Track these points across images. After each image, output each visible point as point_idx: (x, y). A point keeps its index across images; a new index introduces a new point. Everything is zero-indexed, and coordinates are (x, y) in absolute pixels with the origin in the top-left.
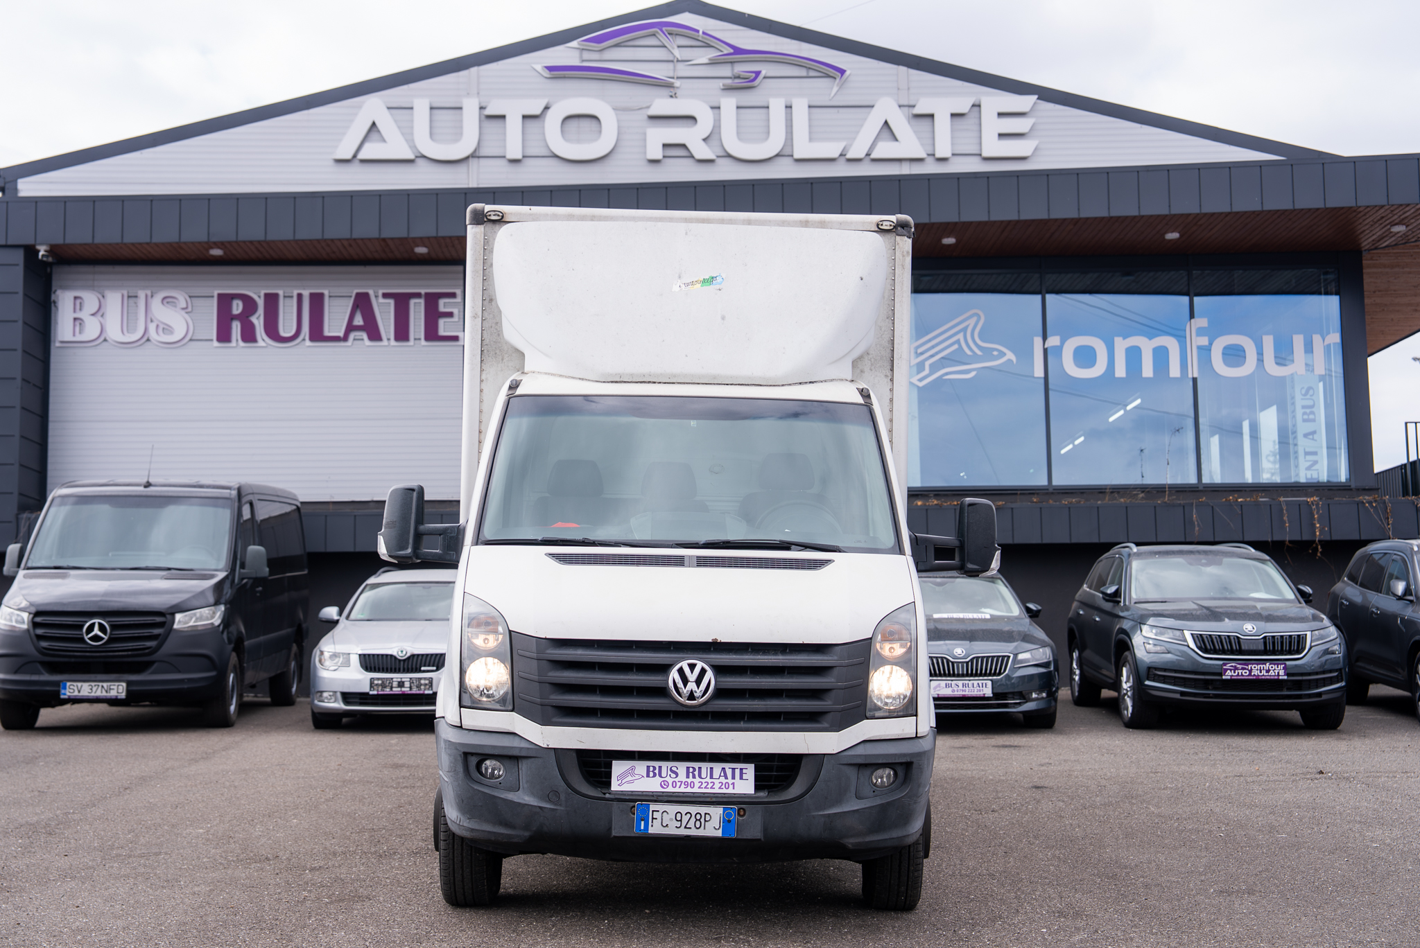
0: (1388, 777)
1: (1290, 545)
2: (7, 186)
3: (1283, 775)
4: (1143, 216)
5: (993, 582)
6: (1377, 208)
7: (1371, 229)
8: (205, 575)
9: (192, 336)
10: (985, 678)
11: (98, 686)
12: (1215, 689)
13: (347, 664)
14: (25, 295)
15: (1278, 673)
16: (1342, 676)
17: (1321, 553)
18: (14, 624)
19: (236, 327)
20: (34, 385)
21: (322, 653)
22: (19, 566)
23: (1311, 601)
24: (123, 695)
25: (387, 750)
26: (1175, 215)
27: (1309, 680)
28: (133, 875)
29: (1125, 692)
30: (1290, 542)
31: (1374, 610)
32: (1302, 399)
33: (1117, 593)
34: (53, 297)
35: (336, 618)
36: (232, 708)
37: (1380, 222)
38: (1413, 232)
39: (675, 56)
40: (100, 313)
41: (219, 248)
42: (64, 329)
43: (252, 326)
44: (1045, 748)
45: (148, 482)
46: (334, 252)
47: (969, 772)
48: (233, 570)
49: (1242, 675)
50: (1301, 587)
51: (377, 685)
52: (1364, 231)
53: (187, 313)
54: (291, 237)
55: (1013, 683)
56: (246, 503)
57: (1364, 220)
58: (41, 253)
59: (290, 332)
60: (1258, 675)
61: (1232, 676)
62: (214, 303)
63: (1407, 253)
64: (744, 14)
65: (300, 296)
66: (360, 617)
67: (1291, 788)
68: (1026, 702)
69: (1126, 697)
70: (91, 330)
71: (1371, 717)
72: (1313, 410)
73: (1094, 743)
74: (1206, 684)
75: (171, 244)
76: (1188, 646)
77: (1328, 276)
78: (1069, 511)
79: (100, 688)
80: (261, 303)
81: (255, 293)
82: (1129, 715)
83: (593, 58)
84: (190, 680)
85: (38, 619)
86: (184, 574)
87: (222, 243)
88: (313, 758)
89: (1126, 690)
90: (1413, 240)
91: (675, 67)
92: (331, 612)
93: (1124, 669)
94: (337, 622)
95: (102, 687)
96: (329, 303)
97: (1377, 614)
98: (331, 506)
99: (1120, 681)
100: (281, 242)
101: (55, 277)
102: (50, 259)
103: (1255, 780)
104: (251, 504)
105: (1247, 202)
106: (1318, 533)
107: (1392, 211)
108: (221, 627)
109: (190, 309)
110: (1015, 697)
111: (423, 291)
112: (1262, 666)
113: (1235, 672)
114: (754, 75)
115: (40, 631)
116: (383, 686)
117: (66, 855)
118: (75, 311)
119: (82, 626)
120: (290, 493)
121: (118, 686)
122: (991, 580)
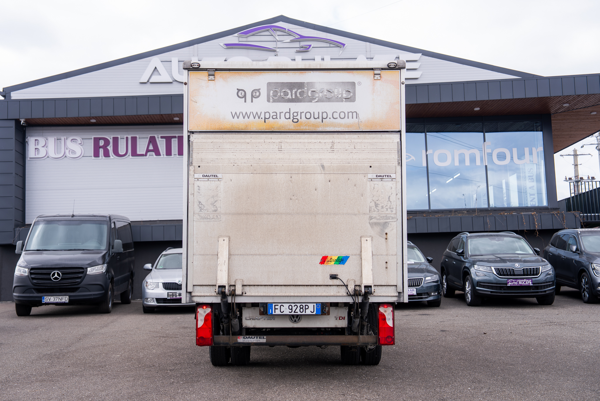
0: (579, 324)
1: (526, 232)
2: (7, 95)
3: (538, 324)
4: (466, 101)
5: (413, 249)
6: (558, 97)
7: (555, 105)
8: (98, 252)
9: (83, 155)
10: (414, 287)
11: (57, 298)
12: (504, 290)
13: (158, 286)
14: (16, 139)
15: (529, 283)
16: (554, 284)
17: (538, 234)
18: (22, 273)
19: (101, 151)
20: (20, 176)
21: (147, 282)
22: (22, 250)
23: (539, 254)
24: (67, 301)
25: (178, 321)
26: (479, 101)
27: (541, 286)
28: (100, 374)
29: (467, 292)
30: (526, 230)
31: (563, 257)
32: (528, 173)
33: (463, 253)
34: (26, 140)
35: (151, 268)
36: (110, 305)
37: (559, 102)
38: (572, 106)
39: (276, 39)
40: (46, 146)
41: (94, 119)
42: (31, 152)
43: (108, 150)
44: (440, 315)
45: (73, 215)
46: (141, 120)
47: (414, 325)
48: (109, 250)
49: (515, 284)
50: (535, 248)
51: (170, 295)
52: (553, 106)
53: (81, 145)
54: (124, 114)
55: (424, 289)
56: (112, 223)
57: (553, 102)
58: (22, 122)
59: (123, 153)
60: (521, 284)
61: (511, 284)
62: (92, 141)
63: (569, 114)
64: (304, 22)
65: (127, 138)
66: (161, 267)
67: (543, 329)
68: (430, 297)
69: (468, 294)
70: (42, 153)
71: (563, 300)
72: (533, 177)
73: (458, 313)
74: (501, 288)
75: (75, 118)
76: (493, 273)
77: (537, 124)
78: (438, 219)
79: (58, 298)
80: (111, 141)
81: (109, 137)
82: (470, 301)
83: (244, 40)
84: (94, 295)
85: (32, 271)
86: (90, 252)
87: (96, 117)
88: (150, 325)
89: (468, 291)
90: (571, 109)
91: (276, 43)
92: (148, 266)
93: (467, 283)
94: (151, 270)
95: (59, 298)
96: (139, 140)
97: (564, 259)
98: (142, 223)
99: (465, 288)
100: (120, 116)
101: (27, 132)
102: (25, 125)
103: (527, 326)
104: (114, 223)
105: (507, 95)
106: (536, 227)
107: (564, 98)
108: (106, 273)
109: (82, 144)
110: (425, 295)
111: (177, 135)
112: (523, 280)
113: (512, 283)
114: (308, 46)
115: (33, 276)
116: (173, 295)
117: (69, 367)
118: (35, 146)
119: (50, 274)
120: (126, 217)
121: (65, 297)
122: (412, 248)
